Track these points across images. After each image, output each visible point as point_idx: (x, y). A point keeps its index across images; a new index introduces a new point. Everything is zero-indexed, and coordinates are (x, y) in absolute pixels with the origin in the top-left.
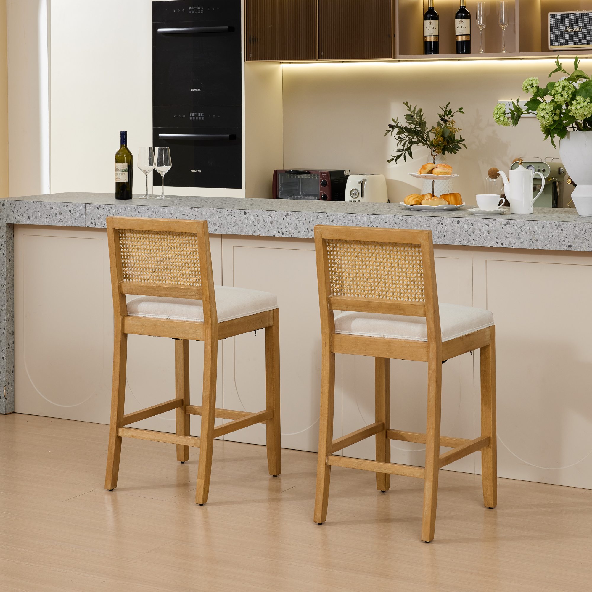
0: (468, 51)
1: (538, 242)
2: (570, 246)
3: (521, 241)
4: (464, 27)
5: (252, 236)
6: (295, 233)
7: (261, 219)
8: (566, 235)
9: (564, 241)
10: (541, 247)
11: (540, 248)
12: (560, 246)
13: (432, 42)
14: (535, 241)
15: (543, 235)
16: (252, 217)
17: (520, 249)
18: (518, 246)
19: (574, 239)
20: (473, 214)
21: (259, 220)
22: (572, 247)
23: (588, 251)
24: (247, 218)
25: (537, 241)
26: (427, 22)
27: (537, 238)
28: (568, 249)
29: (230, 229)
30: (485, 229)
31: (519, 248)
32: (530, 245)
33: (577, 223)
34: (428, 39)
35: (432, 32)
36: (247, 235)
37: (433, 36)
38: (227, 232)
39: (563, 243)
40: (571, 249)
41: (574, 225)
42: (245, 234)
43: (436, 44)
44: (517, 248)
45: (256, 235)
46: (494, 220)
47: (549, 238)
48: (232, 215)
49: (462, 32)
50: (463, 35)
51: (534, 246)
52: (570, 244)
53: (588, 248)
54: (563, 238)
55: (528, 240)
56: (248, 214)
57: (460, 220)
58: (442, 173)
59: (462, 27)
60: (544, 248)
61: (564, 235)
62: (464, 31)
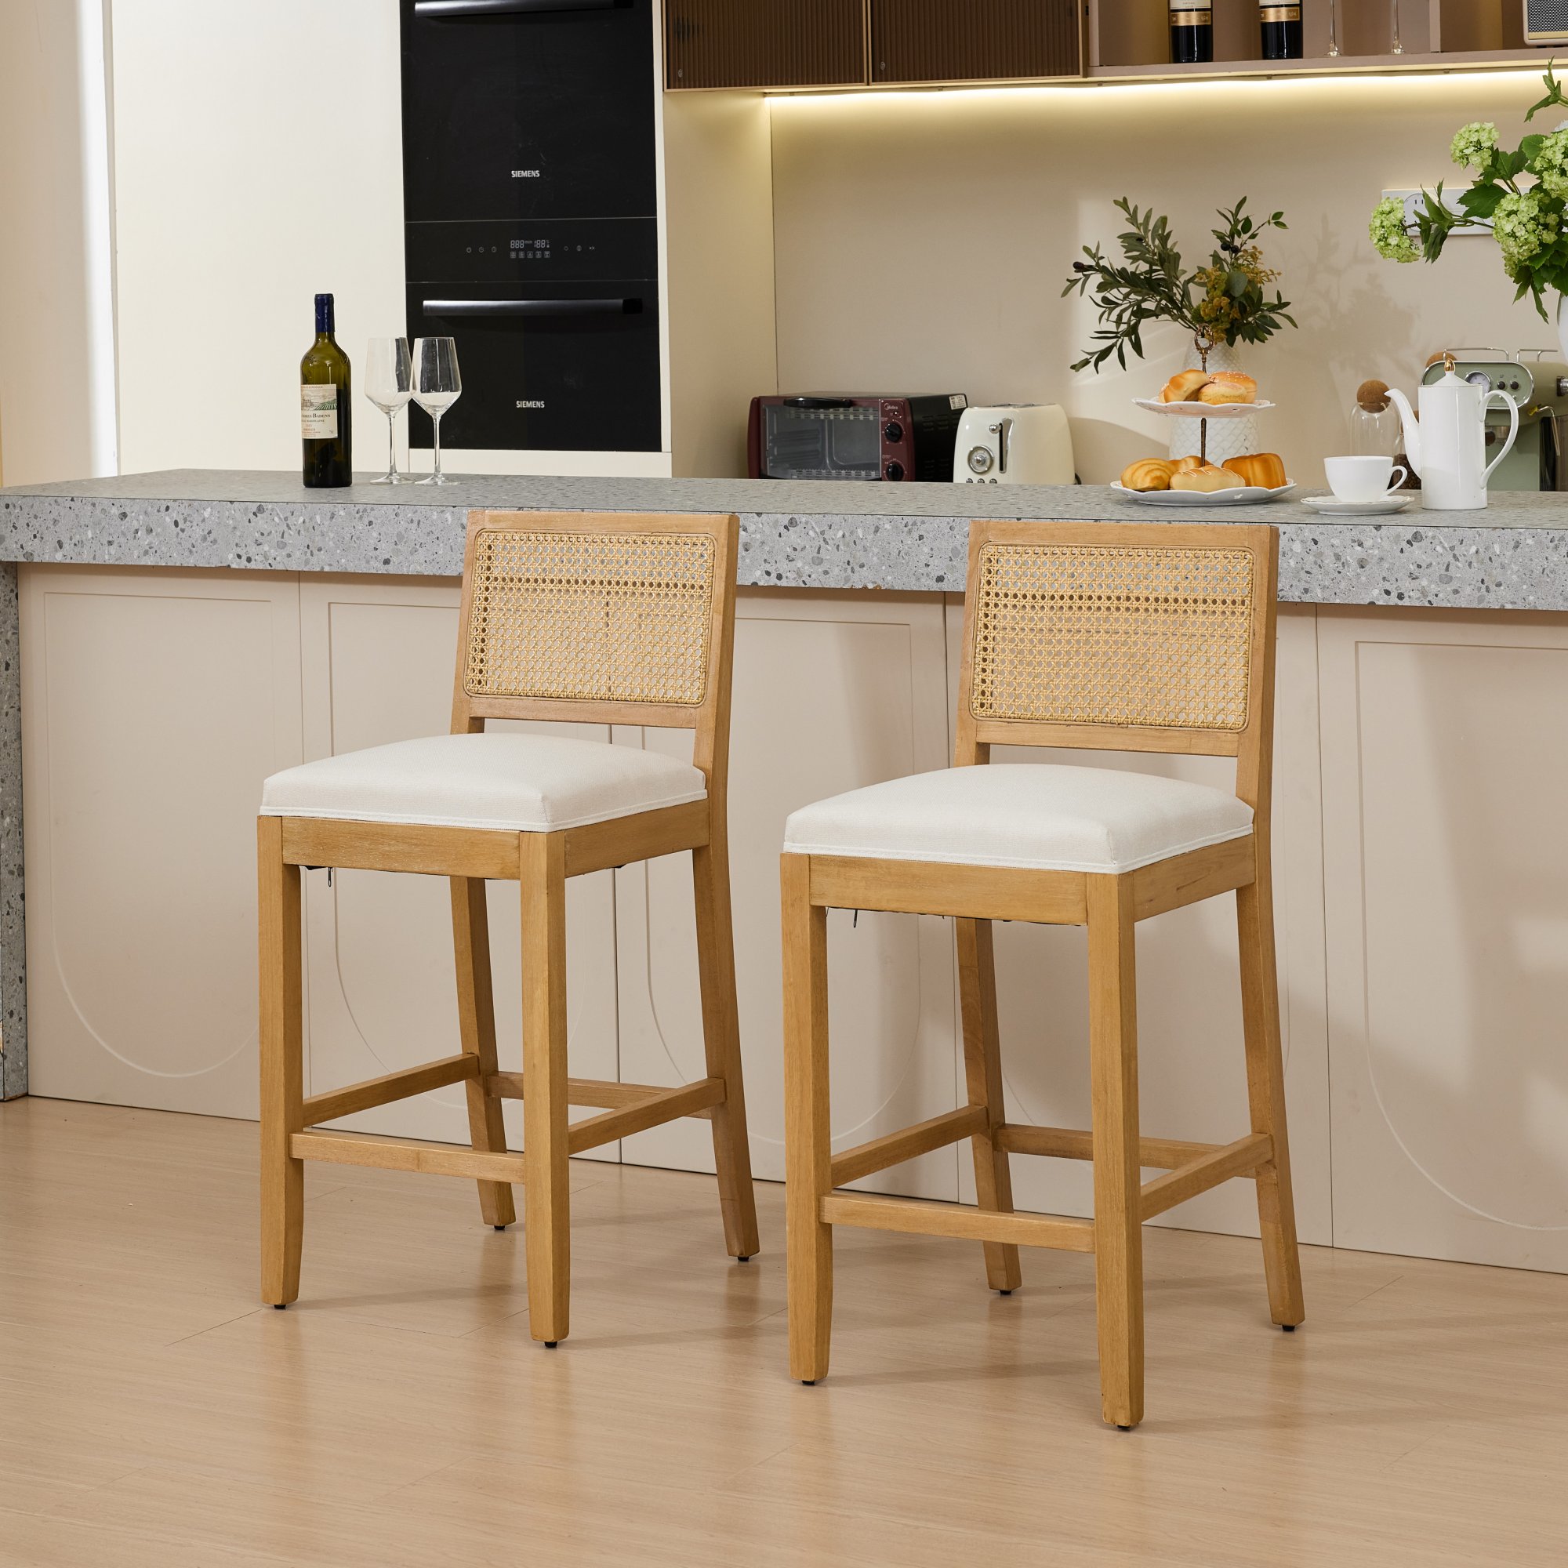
0: (1296, 52)
1: (1502, 588)
3: (1454, 588)
6: (813, 576)
10: (1511, 603)
11: (1509, 606)
13: (1193, 27)
14: (1493, 587)
15: (1515, 568)
17: (1452, 608)
18: (1445, 601)
20: (1316, 512)
25: (1499, 585)
27: (1500, 579)
30: (1352, 555)
31: (1449, 605)
32: (1481, 599)
34: (1182, 20)
37: (1197, 10)
43: (1205, 32)
44: (1444, 605)
46: (1378, 527)
47: (1534, 576)
50: (1282, 6)
51: (1493, 601)
55: (1473, 583)
58: (1227, 397)
60: (1520, 606)
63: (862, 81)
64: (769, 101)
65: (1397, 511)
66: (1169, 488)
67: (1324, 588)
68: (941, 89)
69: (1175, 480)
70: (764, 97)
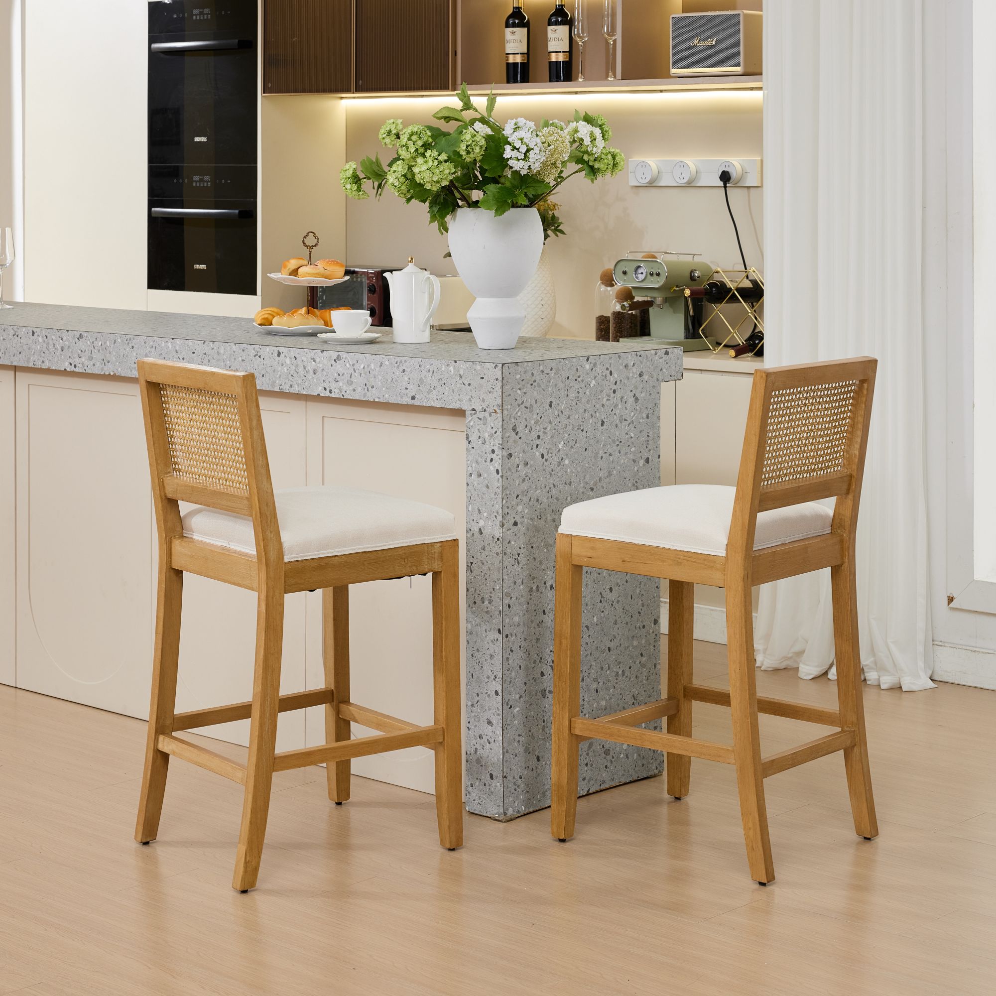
0: (569, 77)
1: (374, 389)
2: (413, 398)
3: (353, 388)
4: (558, 39)
5: (41, 368)
7: (51, 343)
8: (409, 379)
9: (407, 389)
10: (378, 398)
11: (377, 400)
12: (402, 397)
13: (518, 63)
14: (370, 388)
15: (380, 378)
16: (40, 340)
18: (350, 395)
19: (419, 386)
20: (326, 342)
21: (48, 344)
22: (416, 399)
23: (436, 406)
24: (34, 340)
25: (373, 387)
26: (509, 30)
27: (373, 384)
28: (411, 402)
29: (16, 358)
30: (311, 366)
31: (351, 398)
32: (365, 395)
33: (423, 359)
34: (511, 60)
35: (515, 47)
36: (35, 367)
37: (521, 54)
38: (12, 362)
39: (405, 392)
40: (416, 402)
41: (419, 363)
42: (33, 366)
43: (525, 66)
45: (44, 368)
46: (322, 351)
48: (18, 336)
49: (555, 47)
50: (560, 52)
51: (370, 398)
52: (413, 394)
53: (436, 401)
54: (405, 384)
55: (362, 385)
56: (36, 334)
57: (281, 349)
58: (309, 274)
59: (556, 39)
61: (406, 379)
62: (558, 46)
63: (350, 91)
64: (344, 102)
65: (372, 342)
66: (271, 324)
67: (299, 385)
68: (423, 96)
69: (274, 321)
70: (341, 99)
